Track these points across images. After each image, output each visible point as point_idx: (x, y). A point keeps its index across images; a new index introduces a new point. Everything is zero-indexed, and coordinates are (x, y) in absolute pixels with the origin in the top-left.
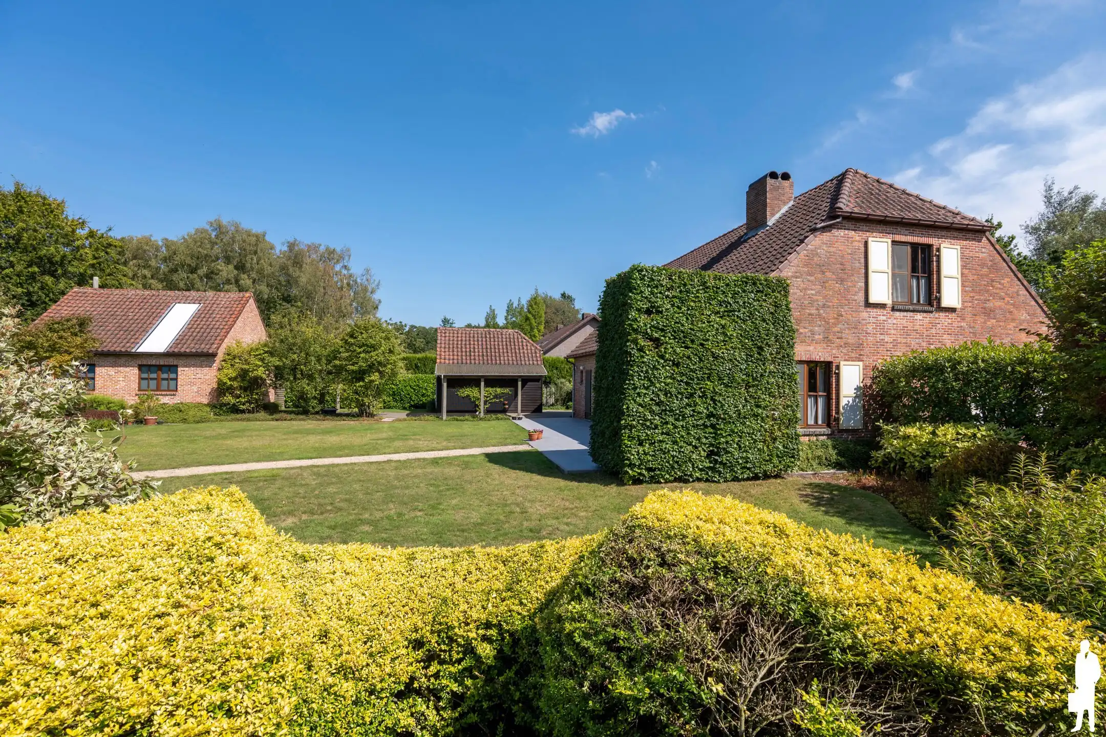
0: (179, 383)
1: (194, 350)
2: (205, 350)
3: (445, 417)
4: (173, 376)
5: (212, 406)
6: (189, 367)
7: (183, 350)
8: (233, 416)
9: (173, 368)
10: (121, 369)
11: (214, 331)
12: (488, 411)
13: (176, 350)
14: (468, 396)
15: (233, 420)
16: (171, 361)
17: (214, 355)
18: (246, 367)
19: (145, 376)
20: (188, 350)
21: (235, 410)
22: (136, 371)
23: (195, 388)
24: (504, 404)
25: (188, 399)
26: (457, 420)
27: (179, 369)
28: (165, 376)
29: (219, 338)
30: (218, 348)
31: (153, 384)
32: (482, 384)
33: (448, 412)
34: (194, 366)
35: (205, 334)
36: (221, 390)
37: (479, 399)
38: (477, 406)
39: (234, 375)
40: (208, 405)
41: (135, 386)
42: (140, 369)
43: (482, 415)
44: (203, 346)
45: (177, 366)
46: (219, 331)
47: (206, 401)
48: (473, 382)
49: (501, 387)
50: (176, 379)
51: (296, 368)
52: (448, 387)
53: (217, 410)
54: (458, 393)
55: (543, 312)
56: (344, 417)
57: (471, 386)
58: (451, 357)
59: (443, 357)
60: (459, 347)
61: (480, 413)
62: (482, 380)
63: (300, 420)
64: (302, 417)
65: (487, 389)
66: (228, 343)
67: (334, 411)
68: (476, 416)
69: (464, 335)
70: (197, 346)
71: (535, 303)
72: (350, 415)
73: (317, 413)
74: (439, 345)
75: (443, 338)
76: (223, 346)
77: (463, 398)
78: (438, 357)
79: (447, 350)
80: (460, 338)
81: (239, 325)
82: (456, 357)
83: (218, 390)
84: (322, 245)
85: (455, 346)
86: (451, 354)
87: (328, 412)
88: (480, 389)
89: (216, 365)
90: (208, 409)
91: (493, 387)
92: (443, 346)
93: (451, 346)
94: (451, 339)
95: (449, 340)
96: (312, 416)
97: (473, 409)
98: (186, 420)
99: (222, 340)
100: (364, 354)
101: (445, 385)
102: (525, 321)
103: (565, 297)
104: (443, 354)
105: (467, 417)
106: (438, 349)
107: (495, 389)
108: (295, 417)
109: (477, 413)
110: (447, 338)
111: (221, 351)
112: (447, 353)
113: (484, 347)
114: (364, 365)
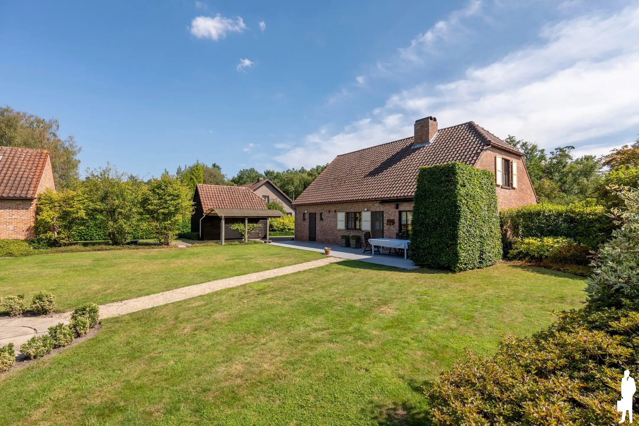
1: (11, 195)
2: (23, 195)
3: (223, 243)
5: (30, 242)
6: (5, 209)
8: (54, 249)
11: (23, 180)
12: (250, 238)
14: (237, 229)
15: (57, 252)
17: (31, 199)
18: (70, 210)
20: (4, 195)
21: (54, 244)
23: (11, 227)
24: (259, 234)
26: (231, 245)
29: (32, 186)
30: (34, 194)
32: (247, 221)
33: (225, 239)
34: (9, 208)
35: (17, 183)
36: (39, 228)
37: (244, 231)
38: (243, 235)
39: (57, 216)
40: (26, 240)
43: (247, 241)
44: (19, 192)
46: (29, 180)
47: (23, 238)
48: (241, 220)
49: (256, 223)
51: (114, 211)
52: (225, 223)
53: (36, 245)
54: (231, 227)
55: (201, 175)
56: (153, 246)
57: (239, 223)
58: (211, 204)
59: (206, 204)
60: (215, 197)
61: (245, 239)
62: (247, 219)
63: (117, 249)
64: (118, 247)
65: (249, 224)
66: (41, 190)
67: (137, 242)
68: (243, 242)
69: (215, 190)
70: (13, 192)
71: (197, 169)
72: (155, 244)
73: (128, 244)
74: (201, 196)
75: (203, 191)
76: (37, 193)
77: (234, 230)
78: (203, 203)
79: (207, 199)
80: (213, 192)
81: (43, 175)
82: (214, 204)
83: (36, 228)
84: (31, 116)
85: (212, 196)
86: (211, 202)
87: (134, 243)
88: (245, 224)
89: (33, 207)
90: (26, 244)
91: (252, 223)
92: (204, 196)
93: (209, 197)
94: (208, 192)
95: (207, 193)
96: (125, 246)
97: (241, 237)
98: (11, 254)
99: (36, 187)
100: (173, 201)
101: (223, 222)
102: (190, 181)
103: (215, 166)
104: (205, 202)
105: (237, 242)
106: (201, 198)
107: (253, 224)
108: (113, 247)
109: (243, 240)
110: (205, 191)
111: (36, 196)
112: (208, 201)
113: (230, 198)
114: (173, 209)
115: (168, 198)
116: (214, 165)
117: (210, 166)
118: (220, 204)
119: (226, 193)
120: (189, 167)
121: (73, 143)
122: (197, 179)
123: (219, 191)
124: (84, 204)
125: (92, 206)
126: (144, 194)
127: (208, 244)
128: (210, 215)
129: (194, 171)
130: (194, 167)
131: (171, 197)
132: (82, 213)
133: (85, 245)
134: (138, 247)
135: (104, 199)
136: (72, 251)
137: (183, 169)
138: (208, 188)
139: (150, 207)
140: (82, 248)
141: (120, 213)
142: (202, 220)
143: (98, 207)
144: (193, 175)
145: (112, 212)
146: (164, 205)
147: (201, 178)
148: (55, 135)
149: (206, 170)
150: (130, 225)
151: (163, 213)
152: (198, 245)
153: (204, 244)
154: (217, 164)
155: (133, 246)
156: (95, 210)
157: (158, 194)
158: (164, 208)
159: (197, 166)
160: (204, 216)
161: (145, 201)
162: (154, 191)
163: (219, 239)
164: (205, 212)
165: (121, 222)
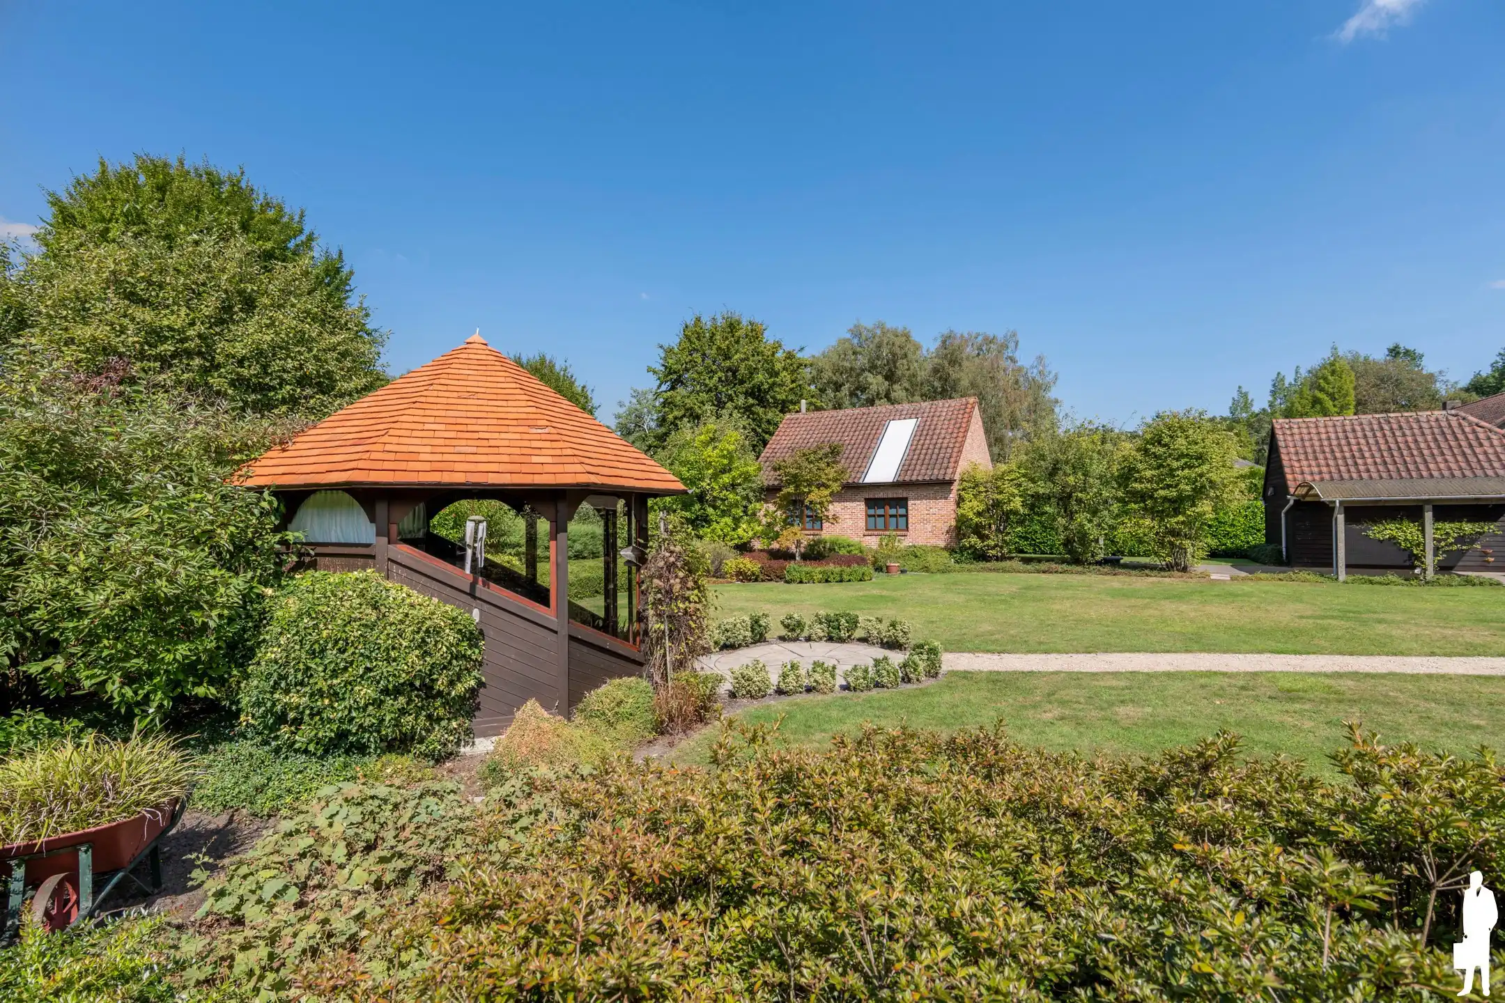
0: (910, 520)
1: (927, 478)
2: (941, 477)
3: (1342, 576)
4: (902, 511)
5: (952, 551)
7: (914, 478)
8: (982, 564)
9: (903, 502)
10: (847, 504)
11: (943, 451)
12: (1443, 568)
13: (907, 478)
14: (1392, 538)
15: (983, 569)
16: (900, 493)
17: (951, 482)
18: (1000, 497)
19: (871, 512)
20: (920, 478)
21: (981, 556)
22: (861, 506)
23: (929, 527)
24: (1486, 554)
25: (920, 542)
26: (1371, 582)
27: (910, 503)
28: (893, 512)
29: (952, 460)
30: (954, 473)
31: (880, 521)
32: (1429, 516)
33: (1347, 566)
34: (927, 498)
35: (934, 456)
36: (961, 528)
37: (1417, 546)
38: (1417, 557)
39: (982, 508)
40: (945, 549)
41: (862, 524)
42: (867, 504)
43: (1430, 574)
44: (936, 471)
45: (906, 499)
46: (949, 450)
47: (942, 544)
48: (1411, 512)
49: (1471, 520)
50: (906, 516)
51: (1069, 498)
52: (1349, 522)
53: (958, 556)
54: (1370, 533)
55: (1349, 387)
56: (1147, 571)
57: (1402, 519)
58: (1316, 470)
59: (1298, 470)
60: (1327, 449)
61: (1425, 570)
62: (1428, 507)
63: (1077, 573)
64: (1079, 568)
65: (1440, 525)
66: (963, 466)
67: (1118, 561)
68: (1417, 577)
69: (1331, 429)
70: (929, 472)
71: (1333, 373)
72: (1152, 568)
73: (1099, 563)
74: (1283, 450)
75: (1289, 438)
76: (959, 470)
77: (1381, 542)
78: (1287, 470)
79: (1302, 457)
80: (1324, 436)
81: (968, 441)
82: (1324, 469)
83: (958, 528)
84: (978, 335)
85: (1318, 449)
86: (1313, 463)
87: (1112, 562)
88: (1423, 525)
89: (953, 496)
90: (946, 554)
91: (1452, 521)
92: (1292, 450)
93: (1309, 450)
94: (1306, 437)
95: (1302, 440)
96: (1092, 567)
97: (1408, 563)
98: (926, 569)
99: (956, 462)
100: (1186, 471)
101: (1341, 518)
102: (1313, 407)
103: (1398, 353)
104: (1296, 464)
105: (1392, 576)
106: (1283, 457)
107: (1457, 525)
108: (1070, 568)
109: (1417, 571)
110: (1297, 437)
111: (957, 477)
112: (1305, 463)
113: (1383, 447)
114: (1188, 488)
115: (1175, 464)
116: (1395, 352)
117: (1379, 354)
118: (1342, 469)
119: (1369, 434)
120: (1309, 372)
121: (1044, 366)
122: (1334, 399)
123: (1345, 431)
124: (1020, 485)
125: (1032, 488)
126: (1125, 459)
127: (1294, 577)
128: (1308, 499)
129: (1325, 379)
130: (1323, 367)
131: (1183, 461)
132: (1017, 504)
133: (1027, 561)
134: (1118, 570)
135: (1053, 473)
136: (1004, 571)
137: (1289, 379)
138: (1308, 427)
139: (1137, 486)
140: (1020, 565)
141: (1079, 501)
142: (1286, 513)
143: (1041, 491)
144: (1322, 390)
145: (1065, 499)
146: (1168, 481)
147: (1346, 395)
148: (1013, 360)
149: (1361, 368)
150: (1099, 525)
151: (1165, 499)
152: (1263, 576)
153: (1281, 576)
154: (1405, 344)
155: (1107, 569)
156: (1037, 496)
157: (1156, 457)
158: (1168, 486)
159: (1332, 364)
160: (1291, 502)
161: (1127, 475)
162: (1146, 452)
163: (1331, 565)
164: (1292, 490)
165: (1082, 517)
